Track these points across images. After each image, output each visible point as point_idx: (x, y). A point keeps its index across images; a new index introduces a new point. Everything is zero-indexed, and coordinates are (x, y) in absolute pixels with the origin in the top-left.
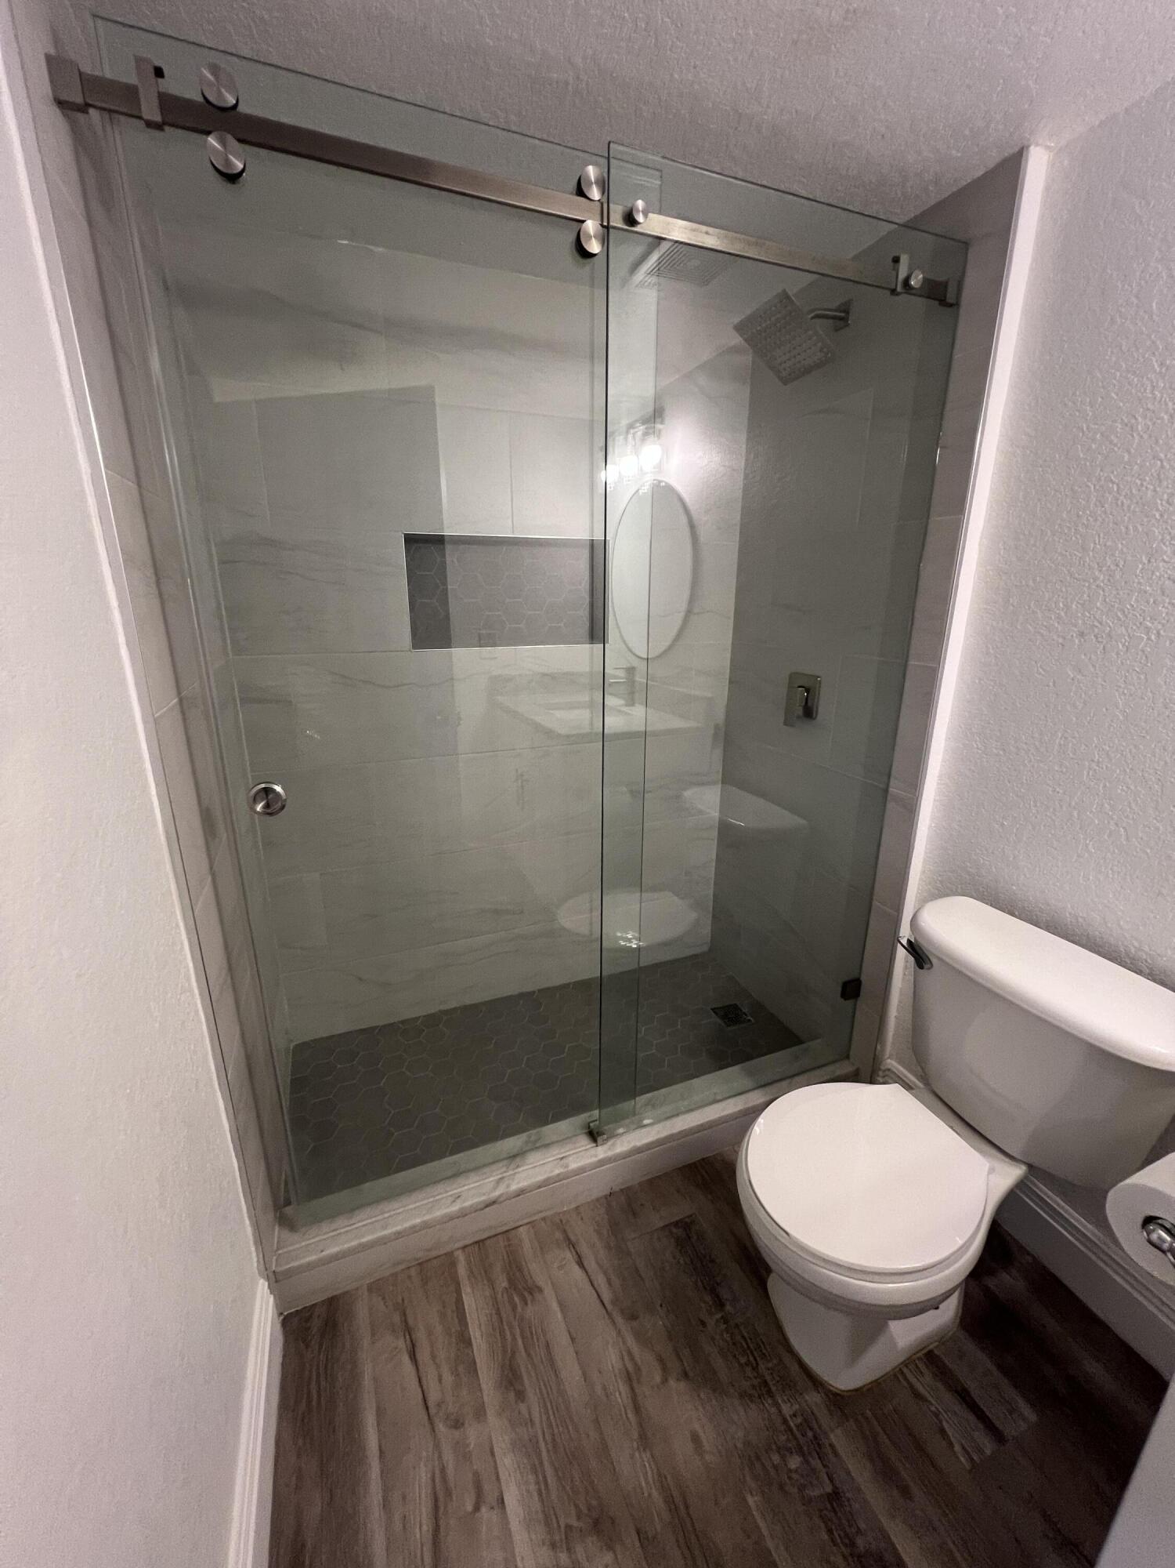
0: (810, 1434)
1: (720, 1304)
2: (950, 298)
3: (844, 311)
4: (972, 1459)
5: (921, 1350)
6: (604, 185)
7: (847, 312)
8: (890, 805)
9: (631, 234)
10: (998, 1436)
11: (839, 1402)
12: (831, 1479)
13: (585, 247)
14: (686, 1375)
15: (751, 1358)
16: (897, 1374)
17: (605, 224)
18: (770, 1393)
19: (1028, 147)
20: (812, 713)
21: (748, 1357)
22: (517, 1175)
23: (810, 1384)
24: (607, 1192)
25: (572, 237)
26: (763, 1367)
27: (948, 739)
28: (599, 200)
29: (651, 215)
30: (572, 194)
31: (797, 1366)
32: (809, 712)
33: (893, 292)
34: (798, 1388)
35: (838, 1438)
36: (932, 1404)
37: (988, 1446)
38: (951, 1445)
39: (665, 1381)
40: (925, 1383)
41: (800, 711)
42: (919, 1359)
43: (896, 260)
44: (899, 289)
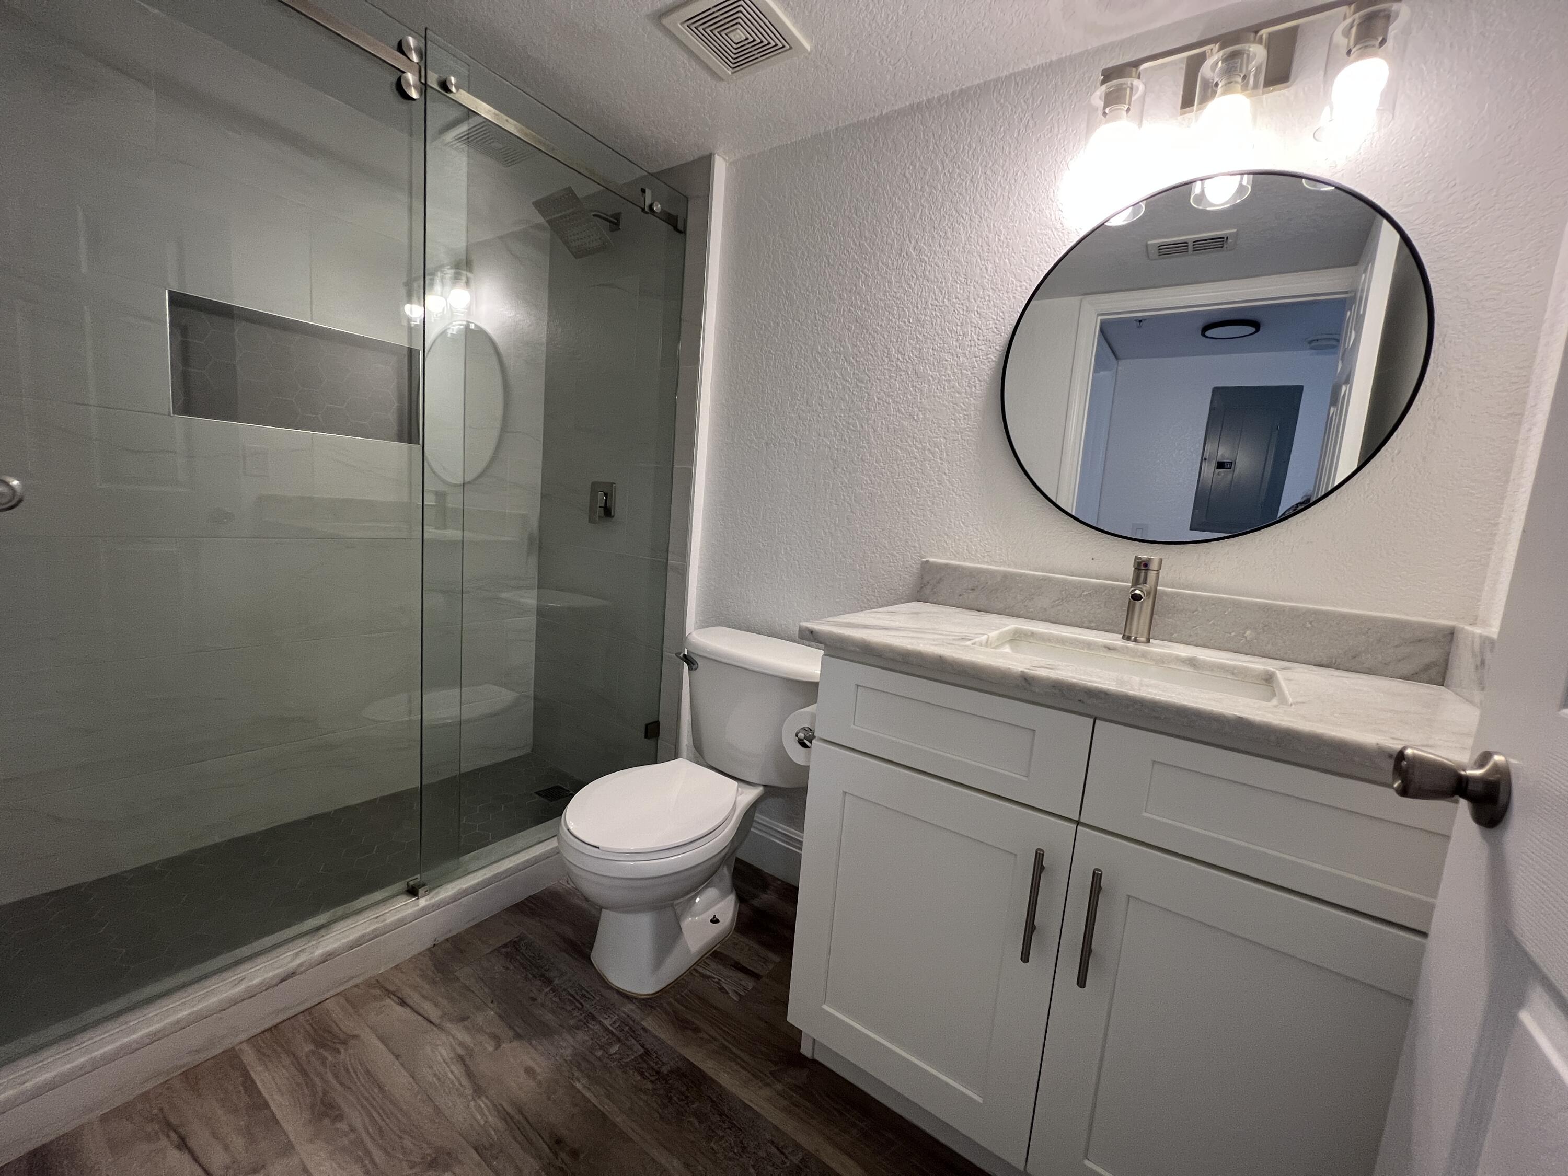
0: (626, 1028)
1: (548, 981)
2: (680, 227)
3: (616, 219)
4: (739, 995)
5: (708, 952)
6: (422, 54)
7: (618, 220)
8: (670, 574)
9: (445, 97)
10: (756, 976)
11: (648, 1003)
12: (643, 1046)
13: (406, 90)
14: (518, 1036)
15: (577, 1004)
16: (692, 971)
17: (423, 81)
18: (593, 1018)
19: (714, 154)
20: (611, 513)
21: (575, 1004)
22: (321, 943)
23: (626, 1001)
24: (429, 944)
25: (394, 80)
26: (588, 1006)
27: (703, 521)
28: (417, 63)
29: (461, 91)
30: (393, 48)
31: (616, 996)
32: (608, 512)
33: (643, 210)
34: (617, 1007)
35: (649, 1023)
36: (714, 978)
37: (750, 984)
38: (727, 993)
39: (498, 1047)
40: (714, 970)
41: (600, 512)
42: (707, 958)
43: (643, 191)
44: (647, 209)
